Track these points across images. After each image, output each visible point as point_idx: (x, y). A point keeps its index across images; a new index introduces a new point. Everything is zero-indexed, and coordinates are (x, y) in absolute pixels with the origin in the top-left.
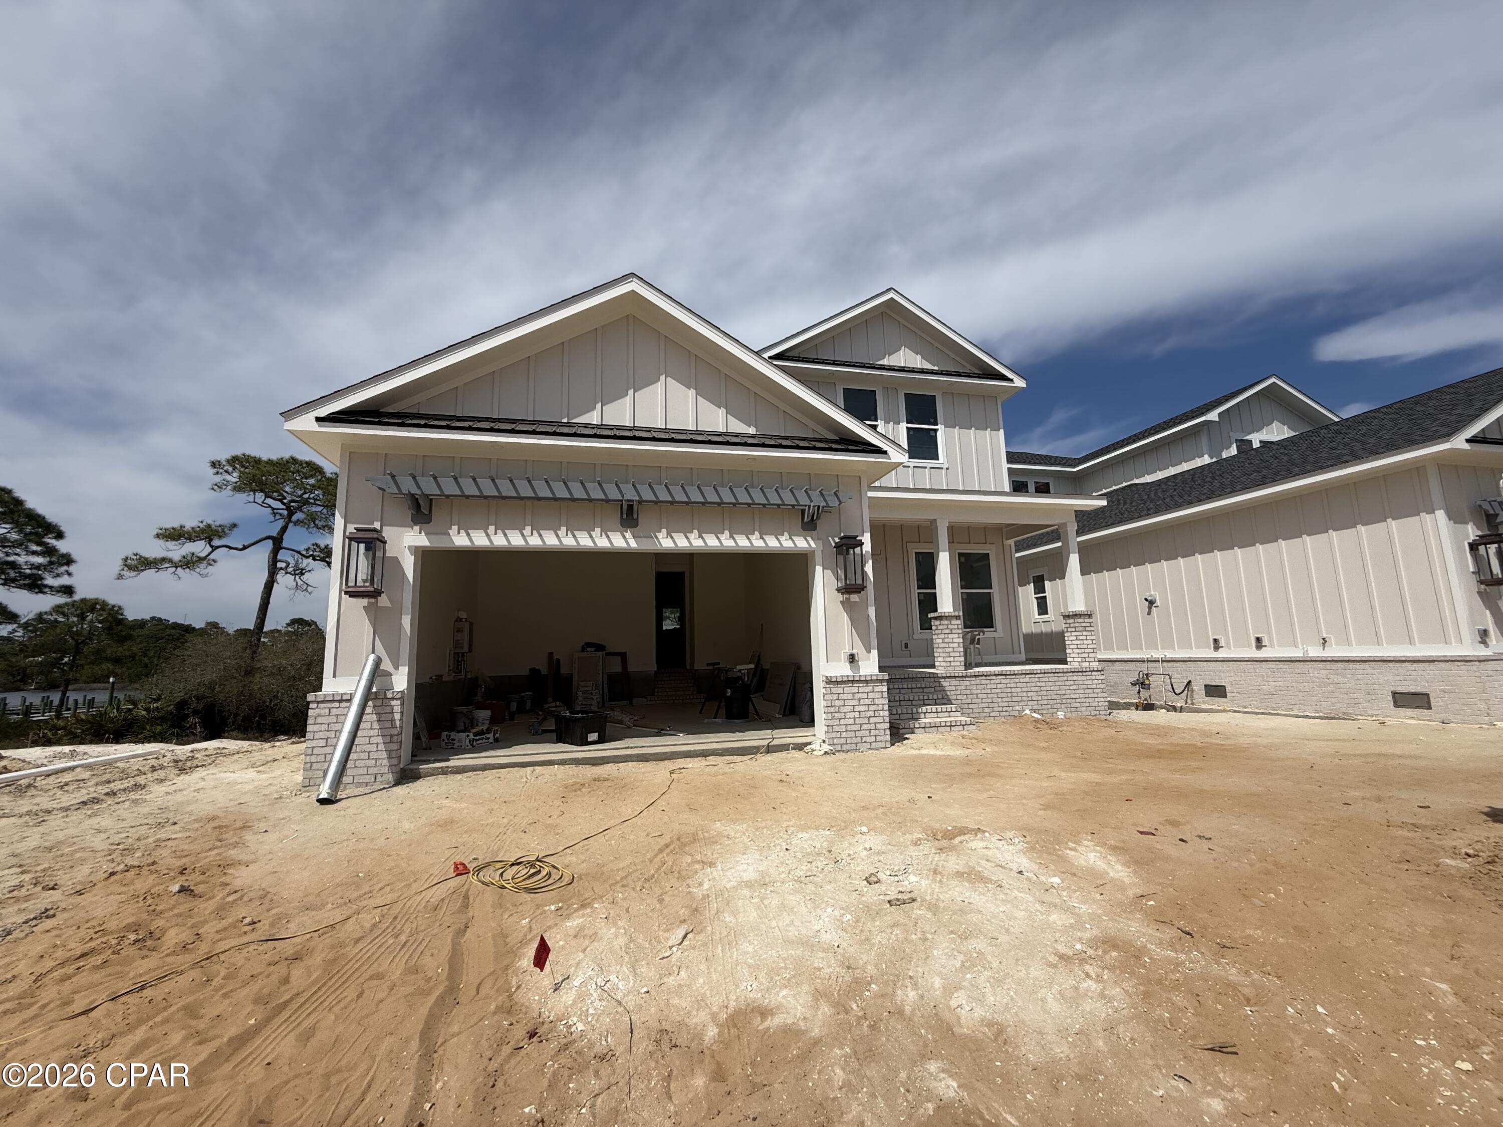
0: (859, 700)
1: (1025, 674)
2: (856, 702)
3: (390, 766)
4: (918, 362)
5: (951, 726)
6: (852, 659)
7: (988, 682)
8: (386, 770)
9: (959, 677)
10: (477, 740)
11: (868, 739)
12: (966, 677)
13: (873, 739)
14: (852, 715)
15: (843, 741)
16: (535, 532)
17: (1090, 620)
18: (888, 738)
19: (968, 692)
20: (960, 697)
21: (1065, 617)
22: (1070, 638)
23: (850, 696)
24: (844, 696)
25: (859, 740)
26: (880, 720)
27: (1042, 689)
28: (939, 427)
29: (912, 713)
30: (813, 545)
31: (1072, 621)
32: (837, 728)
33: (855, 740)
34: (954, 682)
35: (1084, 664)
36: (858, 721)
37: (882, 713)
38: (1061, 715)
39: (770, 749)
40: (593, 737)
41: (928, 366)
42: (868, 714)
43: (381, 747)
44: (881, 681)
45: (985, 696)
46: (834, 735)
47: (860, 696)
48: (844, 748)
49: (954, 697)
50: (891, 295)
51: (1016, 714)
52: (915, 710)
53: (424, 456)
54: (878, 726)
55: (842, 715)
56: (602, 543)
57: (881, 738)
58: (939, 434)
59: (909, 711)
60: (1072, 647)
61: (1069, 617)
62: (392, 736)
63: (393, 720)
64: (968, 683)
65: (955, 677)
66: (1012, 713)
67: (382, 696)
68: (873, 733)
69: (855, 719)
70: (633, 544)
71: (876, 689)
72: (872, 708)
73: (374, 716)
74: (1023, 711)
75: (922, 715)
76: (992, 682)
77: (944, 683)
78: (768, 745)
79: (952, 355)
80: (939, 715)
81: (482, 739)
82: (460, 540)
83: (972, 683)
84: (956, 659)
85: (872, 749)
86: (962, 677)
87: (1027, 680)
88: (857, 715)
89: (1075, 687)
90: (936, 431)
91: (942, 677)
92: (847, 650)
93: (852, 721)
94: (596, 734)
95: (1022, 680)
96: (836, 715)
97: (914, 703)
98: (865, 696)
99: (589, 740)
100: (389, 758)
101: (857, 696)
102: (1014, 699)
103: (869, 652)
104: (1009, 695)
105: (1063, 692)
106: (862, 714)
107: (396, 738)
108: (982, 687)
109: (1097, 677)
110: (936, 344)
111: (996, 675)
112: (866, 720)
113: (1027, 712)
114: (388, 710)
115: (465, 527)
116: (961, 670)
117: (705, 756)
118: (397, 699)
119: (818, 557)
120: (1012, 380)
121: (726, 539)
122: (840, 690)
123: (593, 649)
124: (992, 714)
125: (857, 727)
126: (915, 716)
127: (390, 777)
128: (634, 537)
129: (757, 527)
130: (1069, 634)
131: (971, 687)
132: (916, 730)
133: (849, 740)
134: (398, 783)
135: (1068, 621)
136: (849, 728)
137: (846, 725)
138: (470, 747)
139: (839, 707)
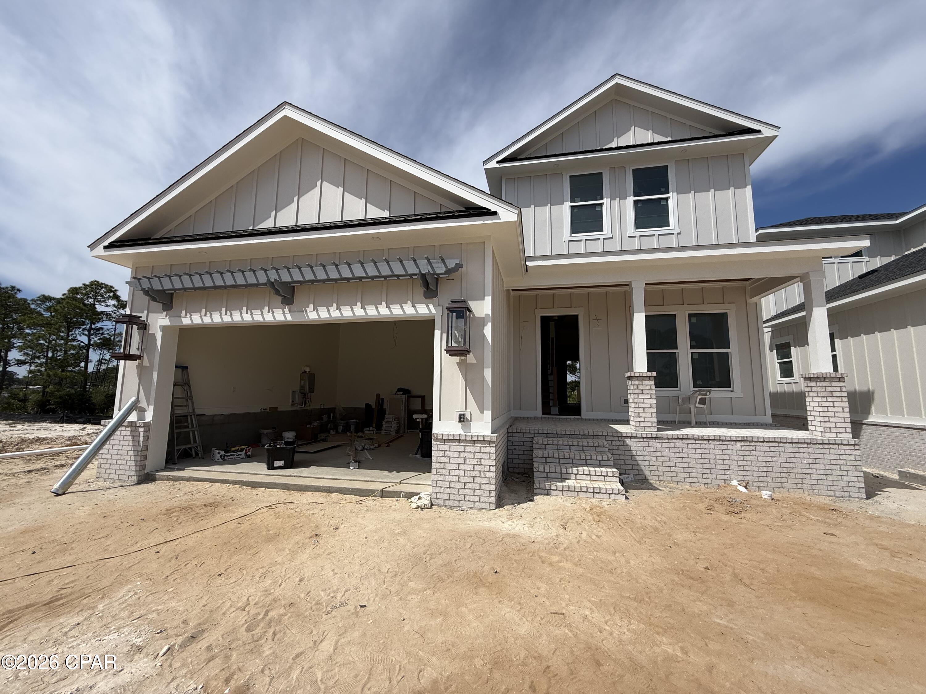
0: (465, 459)
1: (736, 441)
2: (461, 461)
3: (136, 471)
4: (648, 137)
5: (593, 493)
6: (462, 418)
7: (685, 446)
8: (133, 473)
9: (647, 438)
10: (228, 456)
11: (472, 498)
12: (656, 438)
13: (477, 499)
14: (456, 473)
15: (446, 496)
16: (228, 312)
17: (841, 384)
18: (493, 500)
19: (658, 454)
20: (647, 458)
21: (806, 379)
22: (812, 404)
23: (456, 454)
24: (450, 454)
25: (462, 498)
26: (485, 481)
27: (760, 459)
28: (670, 194)
29: (561, 473)
30: (433, 311)
31: (813, 384)
32: (440, 484)
33: (458, 497)
34: (641, 443)
35: (827, 435)
36: (462, 479)
37: (488, 474)
38: (765, 494)
39: (383, 494)
40: (280, 463)
41: (659, 138)
42: (473, 474)
43: (133, 458)
44: (490, 442)
45: (680, 460)
46: (437, 490)
47: (466, 455)
48: (447, 503)
49: (642, 458)
50: (617, 80)
51: (722, 483)
52: (564, 470)
53: (171, 265)
54: (483, 487)
55: (447, 472)
56: (269, 318)
57: (486, 499)
58: (670, 202)
59: (558, 470)
60: (813, 413)
61: (810, 379)
62: (138, 451)
63: (139, 441)
64: (658, 445)
65: (643, 438)
66: (717, 482)
67: (134, 425)
68: (477, 492)
69: (459, 477)
70: (289, 317)
71: (483, 450)
72: (477, 468)
73: (131, 437)
74: (731, 480)
75: (573, 477)
76: (690, 446)
77: (629, 442)
78: (382, 490)
79: (689, 123)
80: (592, 478)
81: (234, 455)
82: (186, 321)
83: (664, 445)
84: (647, 419)
85: (475, 509)
86: (652, 438)
87: (739, 447)
88: (462, 473)
89: (810, 461)
90: (667, 199)
91: (627, 437)
92: (460, 409)
93: (456, 479)
94: (283, 462)
95: (730, 447)
96: (441, 470)
97: (575, 461)
98: (471, 455)
99: (275, 466)
100: (136, 466)
101: (462, 455)
102: (718, 467)
103: (482, 412)
104: (713, 462)
105: (792, 465)
106: (467, 473)
107: (140, 453)
108: (677, 450)
109: (847, 452)
110: (669, 116)
111: (695, 440)
112: (471, 480)
113: (735, 482)
114: (137, 434)
115: (190, 311)
116: (652, 431)
117: (331, 492)
118: (142, 427)
119: (437, 324)
120: (759, 131)
121: (358, 310)
122: (446, 448)
123: (401, 393)
124: (687, 480)
125: (461, 485)
126: (564, 476)
127: (135, 479)
128: (290, 312)
129: (384, 297)
130: (810, 399)
131: (662, 450)
132: (553, 493)
133: (452, 497)
134: (140, 482)
135: (810, 384)
136: (453, 485)
137: (450, 482)
138: (221, 460)
139: (445, 463)
